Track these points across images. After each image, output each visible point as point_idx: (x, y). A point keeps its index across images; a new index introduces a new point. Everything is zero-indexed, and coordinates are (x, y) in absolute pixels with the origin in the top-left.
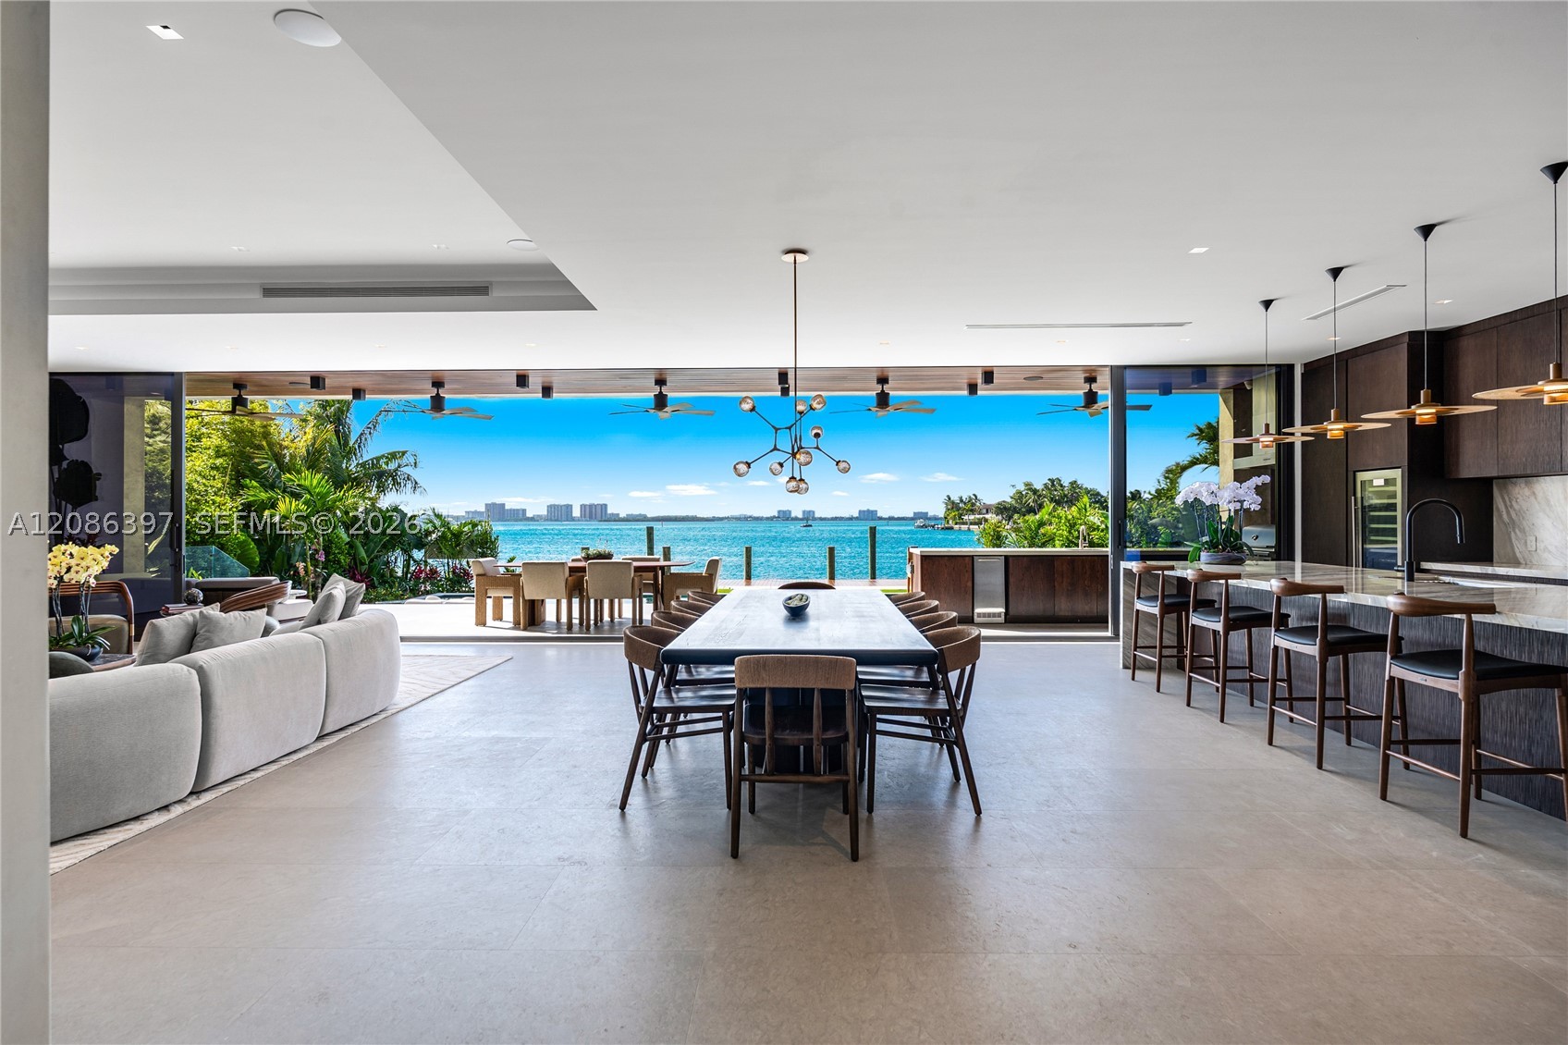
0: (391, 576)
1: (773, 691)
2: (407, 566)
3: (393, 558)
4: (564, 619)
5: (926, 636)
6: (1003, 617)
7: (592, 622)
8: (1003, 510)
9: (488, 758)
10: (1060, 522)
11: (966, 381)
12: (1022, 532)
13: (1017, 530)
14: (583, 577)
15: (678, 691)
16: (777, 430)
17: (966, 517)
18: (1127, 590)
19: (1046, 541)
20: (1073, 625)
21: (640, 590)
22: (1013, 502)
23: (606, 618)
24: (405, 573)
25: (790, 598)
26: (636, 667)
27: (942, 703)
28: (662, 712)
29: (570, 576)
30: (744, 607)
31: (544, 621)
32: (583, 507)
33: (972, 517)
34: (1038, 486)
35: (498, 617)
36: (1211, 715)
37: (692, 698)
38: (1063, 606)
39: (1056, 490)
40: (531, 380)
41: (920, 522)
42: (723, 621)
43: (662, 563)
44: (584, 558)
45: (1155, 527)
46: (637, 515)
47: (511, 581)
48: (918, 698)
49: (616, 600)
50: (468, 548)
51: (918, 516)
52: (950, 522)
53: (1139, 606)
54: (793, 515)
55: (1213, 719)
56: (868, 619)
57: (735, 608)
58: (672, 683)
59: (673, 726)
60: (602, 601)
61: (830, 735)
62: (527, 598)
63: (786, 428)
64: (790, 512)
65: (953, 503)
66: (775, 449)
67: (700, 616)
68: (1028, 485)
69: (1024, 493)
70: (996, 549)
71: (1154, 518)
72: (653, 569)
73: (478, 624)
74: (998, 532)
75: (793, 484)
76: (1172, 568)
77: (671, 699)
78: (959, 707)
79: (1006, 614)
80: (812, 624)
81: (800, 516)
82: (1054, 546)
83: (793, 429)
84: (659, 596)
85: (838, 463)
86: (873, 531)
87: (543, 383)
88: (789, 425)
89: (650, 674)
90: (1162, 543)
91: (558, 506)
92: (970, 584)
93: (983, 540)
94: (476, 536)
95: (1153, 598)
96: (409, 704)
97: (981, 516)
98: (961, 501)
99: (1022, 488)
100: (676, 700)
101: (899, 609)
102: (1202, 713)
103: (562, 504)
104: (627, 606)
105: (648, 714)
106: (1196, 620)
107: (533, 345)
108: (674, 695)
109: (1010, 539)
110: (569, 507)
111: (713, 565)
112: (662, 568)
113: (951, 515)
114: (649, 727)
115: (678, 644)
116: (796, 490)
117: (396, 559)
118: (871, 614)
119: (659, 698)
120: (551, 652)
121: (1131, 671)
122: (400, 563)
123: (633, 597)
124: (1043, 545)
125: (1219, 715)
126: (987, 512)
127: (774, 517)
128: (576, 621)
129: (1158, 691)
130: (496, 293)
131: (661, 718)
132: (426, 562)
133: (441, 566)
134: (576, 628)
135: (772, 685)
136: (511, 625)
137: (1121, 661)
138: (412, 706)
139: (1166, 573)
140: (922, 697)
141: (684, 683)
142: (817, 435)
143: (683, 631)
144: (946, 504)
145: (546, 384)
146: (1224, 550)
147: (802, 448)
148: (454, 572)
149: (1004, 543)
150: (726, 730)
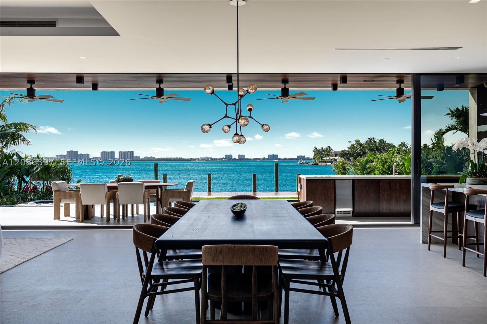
0: (11, 191)
1: (226, 267)
2: (20, 185)
3: (12, 181)
4: (105, 215)
5: (318, 229)
6: (351, 213)
7: (121, 217)
8: (344, 154)
9: (51, 304)
10: (378, 161)
11: (331, 82)
12: (357, 166)
13: (354, 165)
14: (116, 192)
15: (167, 264)
16: (227, 105)
17: (325, 159)
18: (424, 199)
19: (370, 171)
20: (390, 217)
21: (148, 199)
22: (350, 151)
23: (130, 214)
24: (19, 189)
25: (235, 206)
26: (141, 251)
27: (329, 272)
28: (157, 278)
29: (109, 191)
30: (208, 211)
31: (94, 217)
32: (120, 153)
33: (328, 158)
34: (363, 142)
35: (67, 214)
36: (477, 271)
37: (175, 268)
38: (385, 207)
39: (372, 144)
40: (85, 79)
41: (300, 161)
42: (194, 220)
43: (162, 183)
44: (116, 181)
45: (430, 163)
46: (149, 158)
47: (75, 194)
48: (313, 267)
49: (135, 206)
50: (55, 175)
51: (300, 158)
52: (317, 161)
53: (433, 208)
54: (233, 157)
55: (480, 274)
56: (282, 218)
57: (202, 211)
58: (163, 258)
59: (164, 286)
60: (127, 206)
61: (262, 295)
62: (83, 204)
63: (233, 104)
64: (232, 156)
65: (318, 151)
66: (226, 116)
67: (181, 217)
68: (357, 141)
69: (355, 146)
70: (343, 176)
71: (430, 159)
72: (156, 187)
73: (55, 219)
74: (344, 166)
75: (236, 138)
76: (453, 187)
77: (163, 269)
78: (340, 273)
79: (353, 211)
80: (248, 221)
81: (237, 158)
82: (375, 174)
83: (237, 104)
84: (159, 203)
85: (262, 126)
86: (277, 165)
87: (92, 81)
88: (234, 102)
89: (149, 255)
90: (434, 172)
91: (107, 152)
92: (333, 195)
93: (336, 171)
94: (59, 169)
95: (441, 204)
96: (7, 269)
97: (333, 158)
98: (322, 150)
99: (354, 143)
100: (166, 270)
101: (299, 211)
102: (472, 270)
103: (109, 151)
104: (141, 207)
105: (147, 279)
106: (468, 217)
107: (84, 58)
108: (165, 267)
109: (351, 170)
110: (113, 153)
111: (190, 185)
112: (161, 187)
113: (317, 157)
114: (149, 286)
115: (166, 236)
116: (239, 142)
117: (14, 181)
118: (283, 215)
119: (156, 269)
120: (98, 234)
121: (428, 245)
122: (16, 183)
123: (144, 203)
124: (369, 173)
125: (483, 272)
126: (336, 156)
127: (223, 158)
128: (112, 217)
129: (445, 257)
130: (60, 25)
131: (157, 281)
132: (31, 183)
133: (40, 185)
134: (112, 221)
135: (225, 264)
136: (75, 219)
137: (421, 239)
138: (9, 270)
139: (449, 189)
140: (316, 267)
141: (171, 258)
142: (250, 110)
143: (170, 226)
144: (315, 151)
145: (94, 83)
146: (480, 176)
147: (242, 117)
148: (46, 188)
149: (348, 172)
150: (196, 289)
